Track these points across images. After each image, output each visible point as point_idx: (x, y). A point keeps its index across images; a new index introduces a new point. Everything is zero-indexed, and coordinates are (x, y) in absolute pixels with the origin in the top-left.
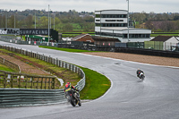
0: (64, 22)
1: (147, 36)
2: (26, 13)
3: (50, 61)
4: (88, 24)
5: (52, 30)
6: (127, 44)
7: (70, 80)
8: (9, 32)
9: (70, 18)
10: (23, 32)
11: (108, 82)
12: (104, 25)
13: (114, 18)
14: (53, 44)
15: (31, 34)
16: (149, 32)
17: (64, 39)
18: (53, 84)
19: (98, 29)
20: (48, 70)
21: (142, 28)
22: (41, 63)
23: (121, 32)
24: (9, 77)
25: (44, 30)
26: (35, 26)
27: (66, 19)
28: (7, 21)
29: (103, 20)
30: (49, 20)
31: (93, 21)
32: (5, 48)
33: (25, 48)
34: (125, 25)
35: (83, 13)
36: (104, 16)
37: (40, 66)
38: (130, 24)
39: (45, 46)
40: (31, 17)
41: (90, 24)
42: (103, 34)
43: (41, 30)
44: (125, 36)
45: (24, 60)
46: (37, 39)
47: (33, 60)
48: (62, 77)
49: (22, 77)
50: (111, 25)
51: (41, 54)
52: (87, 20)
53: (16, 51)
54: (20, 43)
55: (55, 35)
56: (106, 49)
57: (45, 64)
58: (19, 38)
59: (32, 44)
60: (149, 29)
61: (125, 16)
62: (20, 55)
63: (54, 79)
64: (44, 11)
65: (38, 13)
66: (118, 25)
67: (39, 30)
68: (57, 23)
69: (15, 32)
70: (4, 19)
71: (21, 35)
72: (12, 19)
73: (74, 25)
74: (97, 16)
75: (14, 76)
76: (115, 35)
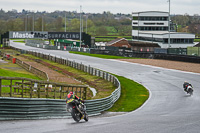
0: (97, 25)
1: (191, 41)
2: (55, 15)
3: (81, 68)
4: (125, 27)
5: (84, 34)
6: (168, 50)
7: (103, 89)
8: (36, 36)
9: (104, 21)
10: (52, 35)
11: (146, 92)
12: (142, 28)
13: (153, 21)
14: (85, 50)
15: (61, 38)
16: (193, 36)
17: (97, 44)
18: (85, 94)
19: (135, 33)
20: (80, 79)
21: (184, 32)
22: (72, 71)
23: (161, 37)
24: (36, 86)
25: (75, 33)
26: (65, 29)
27: (100, 21)
28: (35, 24)
29: (141, 23)
30: (81, 23)
31: (130, 24)
32: (32, 53)
33: (54, 53)
34: (165, 29)
35: (119, 15)
36: (142, 18)
37: (71, 74)
38: (171, 28)
39: (76, 51)
40: (60, 19)
41: (126, 28)
42: (140, 38)
43: (72, 33)
44: (166, 41)
45: (52, 67)
46: (67, 44)
47: (62, 67)
48: (95, 87)
49: (50, 86)
50: (150, 29)
51: (72, 60)
52: (123, 23)
53: (44, 57)
54: (49, 48)
55: (87, 40)
56: (144, 55)
57: (76, 71)
58: (47, 42)
59: (62, 49)
60: (193, 33)
61: (165, 19)
62: (48, 62)
63: (85, 88)
64: (75, 13)
65: (69, 15)
66: (157, 29)
67: (70, 34)
68: (89, 26)
69: (43, 36)
70: (31, 21)
71: (50, 39)
72: (40, 21)
73: (108, 28)
74: (135, 18)
75: (41, 85)
76: (154, 40)
